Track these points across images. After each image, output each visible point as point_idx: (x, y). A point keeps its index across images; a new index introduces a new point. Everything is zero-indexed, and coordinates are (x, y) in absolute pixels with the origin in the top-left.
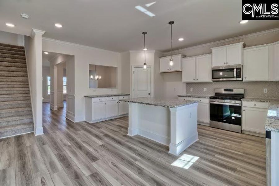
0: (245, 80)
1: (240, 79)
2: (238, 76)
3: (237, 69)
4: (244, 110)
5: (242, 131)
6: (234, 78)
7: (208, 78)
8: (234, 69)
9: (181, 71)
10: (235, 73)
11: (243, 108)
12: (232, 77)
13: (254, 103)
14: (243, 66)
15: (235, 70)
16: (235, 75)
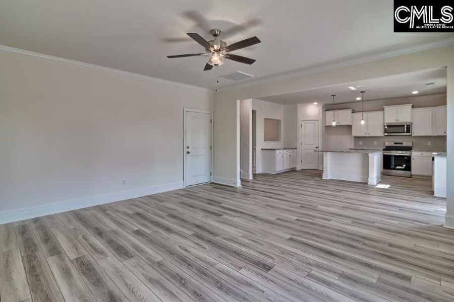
0: (413, 135)
1: (410, 134)
2: (408, 131)
3: (407, 126)
4: (413, 159)
5: (411, 175)
6: (404, 132)
7: (380, 133)
8: (404, 126)
9: (351, 126)
10: (405, 129)
11: (412, 158)
12: (402, 131)
13: (421, 153)
14: (412, 123)
15: (406, 126)
16: (405, 130)
